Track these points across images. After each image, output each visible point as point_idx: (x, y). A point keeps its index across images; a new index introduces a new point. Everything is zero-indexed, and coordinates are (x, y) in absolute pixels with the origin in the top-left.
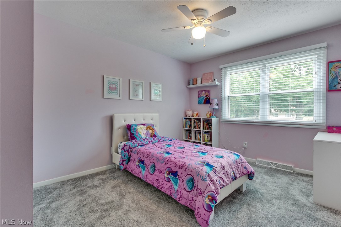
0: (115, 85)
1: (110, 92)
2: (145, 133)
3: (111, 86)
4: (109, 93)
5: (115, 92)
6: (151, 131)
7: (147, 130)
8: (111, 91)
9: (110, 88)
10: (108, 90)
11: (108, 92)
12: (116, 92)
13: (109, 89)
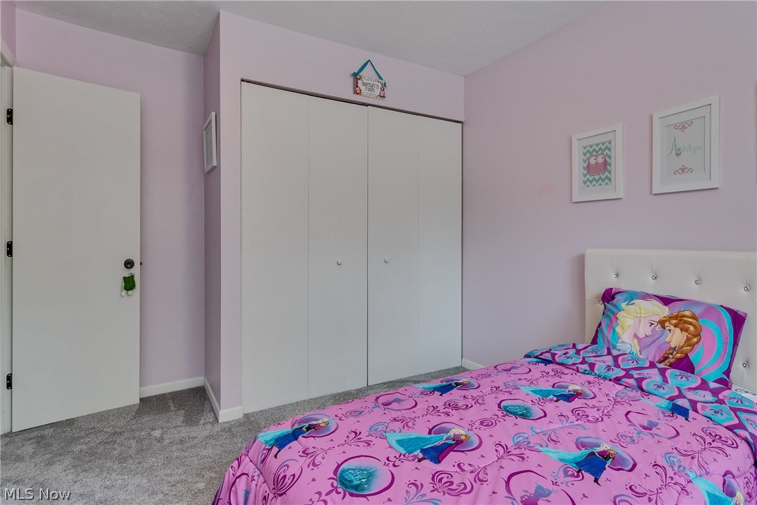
0: (602, 154)
1: (588, 180)
2: (641, 335)
3: (593, 161)
4: (588, 183)
5: (603, 177)
6: (676, 338)
7: (658, 328)
8: (591, 178)
9: (589, 168)
10: (585, 176)
11: (585, 183)
12: (607, 177)
13: (585, 172)
